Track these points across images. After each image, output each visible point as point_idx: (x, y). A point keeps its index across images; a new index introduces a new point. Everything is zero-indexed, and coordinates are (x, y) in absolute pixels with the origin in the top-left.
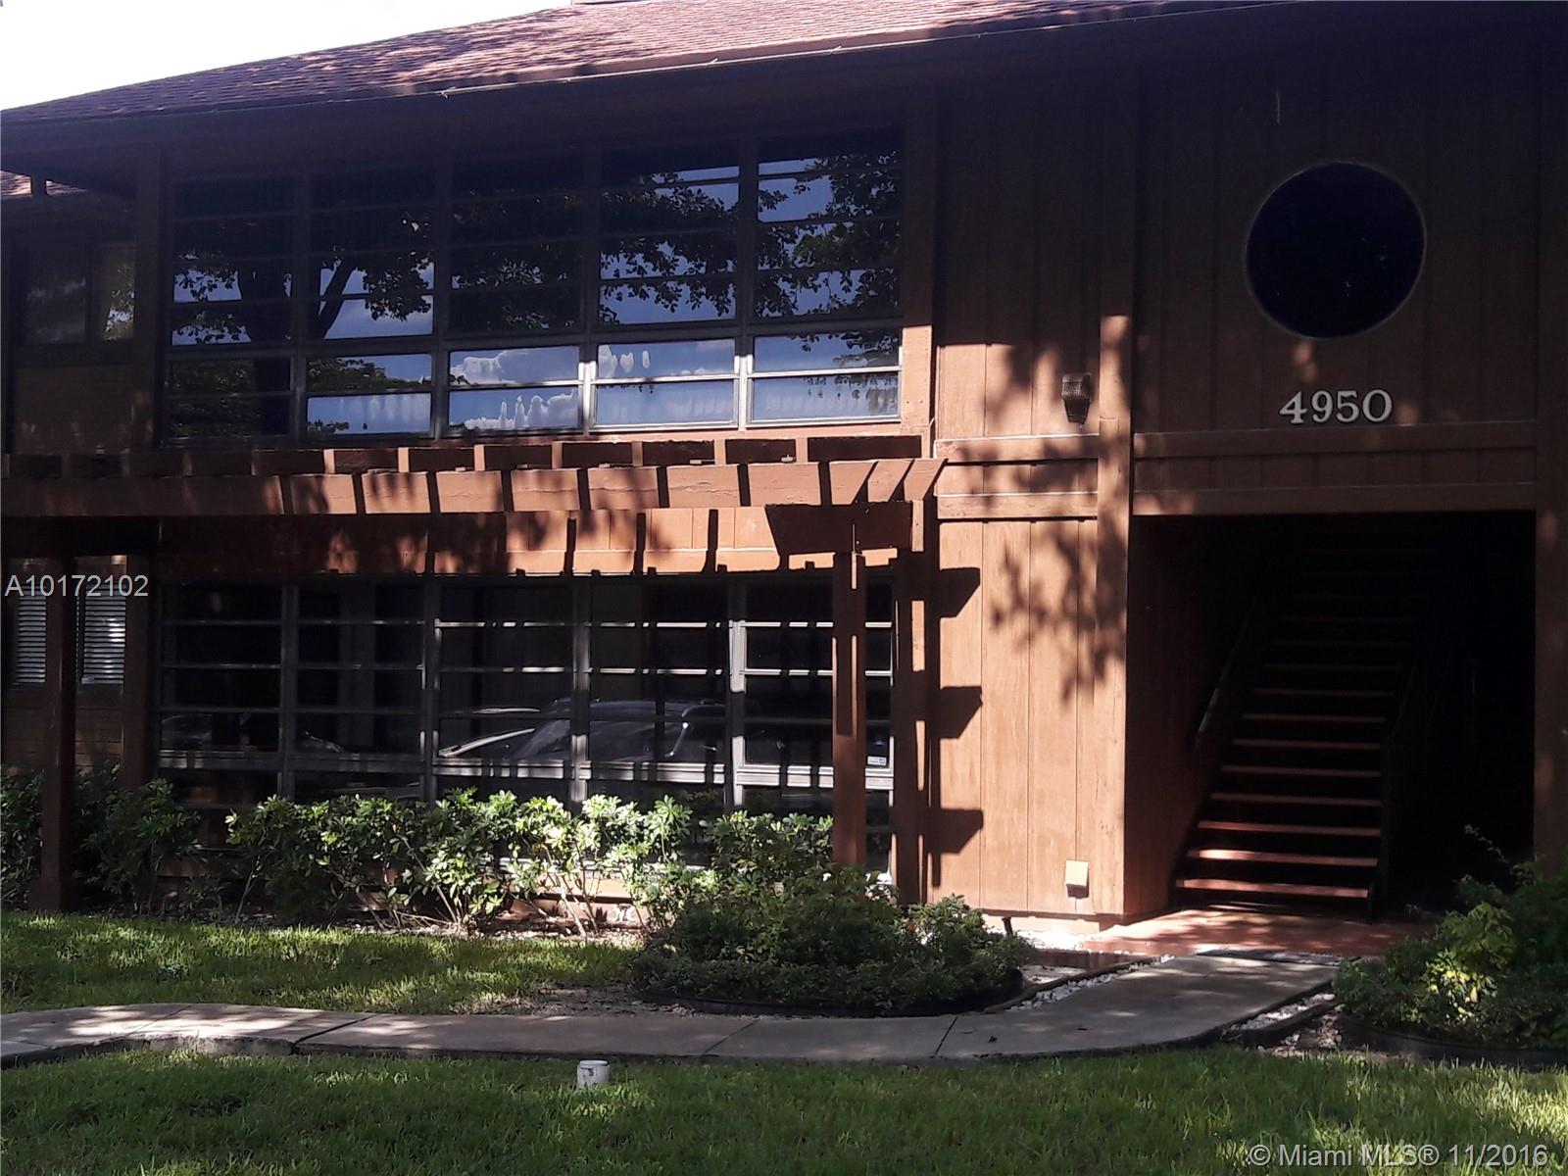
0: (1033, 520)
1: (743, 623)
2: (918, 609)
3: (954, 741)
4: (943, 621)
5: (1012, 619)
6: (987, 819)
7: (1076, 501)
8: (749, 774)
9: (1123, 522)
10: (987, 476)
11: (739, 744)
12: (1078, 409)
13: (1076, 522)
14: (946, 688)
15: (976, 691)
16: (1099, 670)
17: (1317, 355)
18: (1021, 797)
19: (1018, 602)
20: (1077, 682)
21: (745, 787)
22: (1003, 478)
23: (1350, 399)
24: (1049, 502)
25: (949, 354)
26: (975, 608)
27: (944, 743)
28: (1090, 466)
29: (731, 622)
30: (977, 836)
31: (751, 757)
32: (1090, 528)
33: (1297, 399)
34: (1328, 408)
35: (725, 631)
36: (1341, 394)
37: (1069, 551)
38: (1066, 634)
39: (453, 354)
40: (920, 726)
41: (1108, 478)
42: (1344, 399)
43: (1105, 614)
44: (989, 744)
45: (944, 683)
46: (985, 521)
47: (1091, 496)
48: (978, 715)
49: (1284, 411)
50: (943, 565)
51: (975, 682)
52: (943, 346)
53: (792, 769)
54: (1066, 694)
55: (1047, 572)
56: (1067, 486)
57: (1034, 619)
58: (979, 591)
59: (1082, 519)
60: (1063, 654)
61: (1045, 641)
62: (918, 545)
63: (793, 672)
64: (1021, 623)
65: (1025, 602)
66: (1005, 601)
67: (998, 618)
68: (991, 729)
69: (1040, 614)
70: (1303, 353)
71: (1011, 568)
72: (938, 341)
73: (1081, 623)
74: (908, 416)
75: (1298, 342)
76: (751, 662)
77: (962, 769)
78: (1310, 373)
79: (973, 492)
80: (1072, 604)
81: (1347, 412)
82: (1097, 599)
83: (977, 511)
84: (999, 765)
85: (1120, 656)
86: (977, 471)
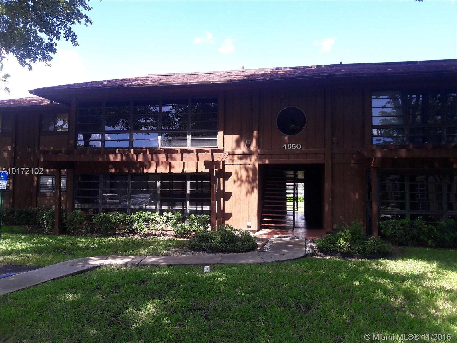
0: (241, 164)
1: (189, 181)
2: (221, 179)
3: (227, 201)
4: (225, 181)
5: (237, 182)
6: (233, 215)
7: (248, 161)
8: (190, 207)
9: (257, 166)
10: (233, 157)
11: (188, 202)
12: (249, 146)
13: (248, 165)
14: (226, 193)
15: (231, 193)
16: (253, 191)
17: (288, 139)
18: (239, 211)
19: (238, 179)
20: (250, 192)
21: (189, 210)
22: (235, 157)
23: (294, 145)
24: (244, 161)
25: (226, 136)
26: (231, 179)
27: (226, 202)
28: (251, 156)
29: (187, 181)
30: (232, 217)
31: (191, 204)
32: (251, 166)
33: (286, 145)
34: (291, 147)
35: (186, 183)
36: (293, 144)
37: (247, 170)
38: (247, 184)
39: (133, 134)
40: (222, 199)
41: (254, 158)
42: (293, 145)
43: (254, 181)
44: (234, 202)
45: (225, 192)
46: (233, 164)
47: (251, 160)
48: (232, 197)
49: (283, 147)
50: (225, 172)
51: (231, 192)
52: (225, 135)
53: (198, 207)
54: (247, 194)
55: (243, 174)
56: (247, 159)
57: (241, 182)
58: (231, 176)
59: (249, 164)
60: (246, 188)
61: (243, 185)
62: (221, 168)
63: (198, 190)
64: (239, 183)
65: (239, 179)
66: (236, 179)
67: (235, 182)
68: (234, 200)
69: (242, 181)
70: (286, 138)
71: (237, 173)
72: (225, 134)
73: (249, 182)
74: (219, 146)
75: (286, 136)
76: (190, 188)
77: (229, 206)
78: (288, 141)
79: (230, 160)
80: (248, 179)
81: (294, 147)
82: (252, 178)
83: (231, 163)
84: (235, 206)
85: (256, 188)
86: (231, 156)
